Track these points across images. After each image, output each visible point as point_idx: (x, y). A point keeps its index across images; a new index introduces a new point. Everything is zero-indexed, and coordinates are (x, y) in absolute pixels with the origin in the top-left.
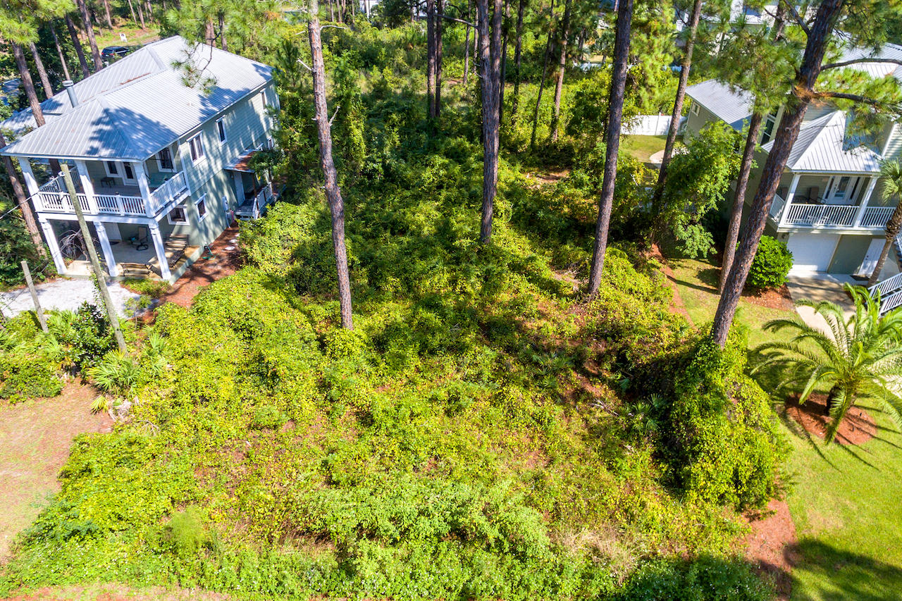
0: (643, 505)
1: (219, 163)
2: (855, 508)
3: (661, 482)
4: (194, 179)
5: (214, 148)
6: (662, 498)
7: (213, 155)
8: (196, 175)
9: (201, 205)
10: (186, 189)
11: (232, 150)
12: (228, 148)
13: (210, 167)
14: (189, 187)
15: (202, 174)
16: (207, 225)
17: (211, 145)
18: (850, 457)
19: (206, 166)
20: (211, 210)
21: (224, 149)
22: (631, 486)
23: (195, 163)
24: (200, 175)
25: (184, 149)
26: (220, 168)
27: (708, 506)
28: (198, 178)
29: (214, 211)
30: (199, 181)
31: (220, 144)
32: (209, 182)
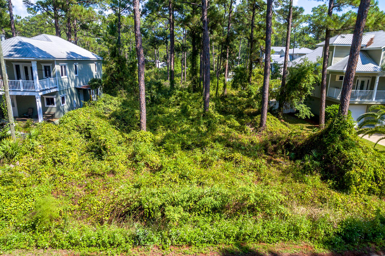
1: (73, 83)
4: (61, 84)
5: (71, 76)
7: (70, 78)
8: (62, 83)
9: (63, 98)
10: (56, 87)
11: (80, 81)
12: (78, 79)
13: (69, 83)
14: (58, 86)
15: (65, 84)
16: (65, 110)
17: (70, 73)
19: (67, 81)
20: (67, 104)
21: (76, 79)
23: (62, 77)
24: (64, 84)
25: (57, 68)
26: (73, 87)
28: (62, 85)
29: (69, 105)
30: (63, 86)
31: (75, 76)
32: (68, 89)
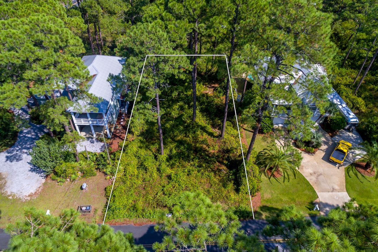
0: (230, 195)
2: (274, 193)
3: (235, 190)
6: (234, 193)
18: (276, 181)
22: (228, 191)
27: (244, 195)
